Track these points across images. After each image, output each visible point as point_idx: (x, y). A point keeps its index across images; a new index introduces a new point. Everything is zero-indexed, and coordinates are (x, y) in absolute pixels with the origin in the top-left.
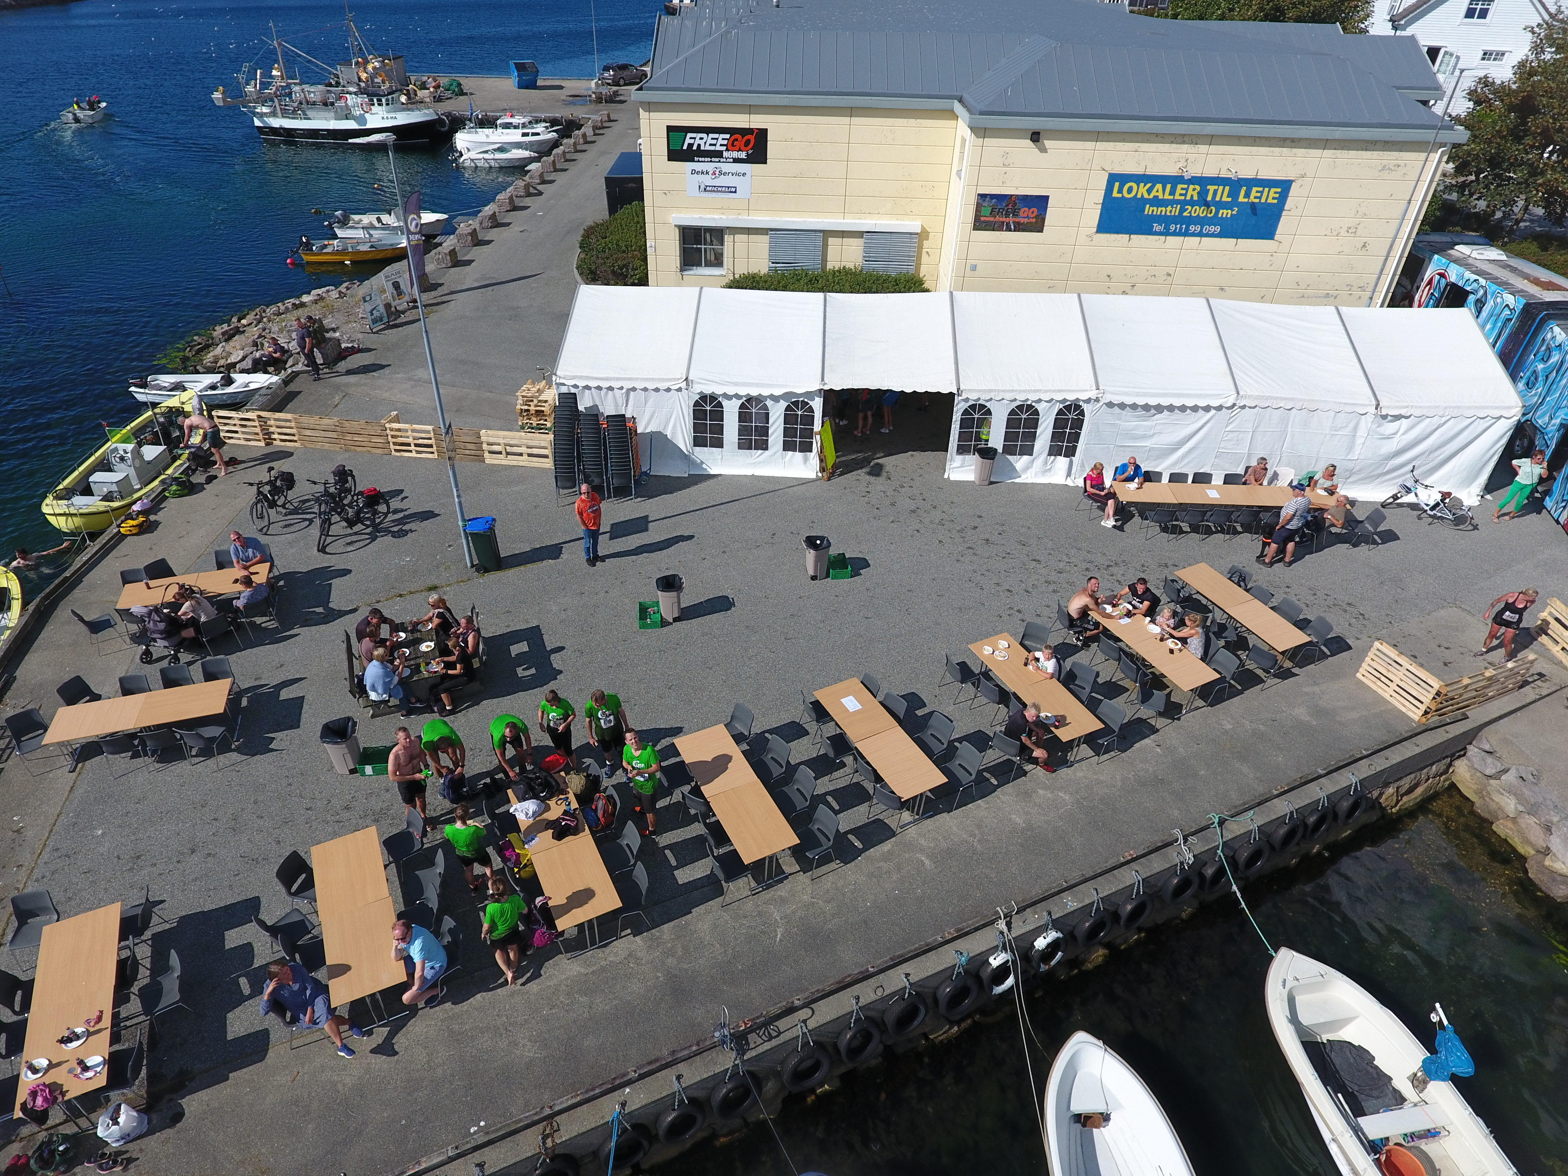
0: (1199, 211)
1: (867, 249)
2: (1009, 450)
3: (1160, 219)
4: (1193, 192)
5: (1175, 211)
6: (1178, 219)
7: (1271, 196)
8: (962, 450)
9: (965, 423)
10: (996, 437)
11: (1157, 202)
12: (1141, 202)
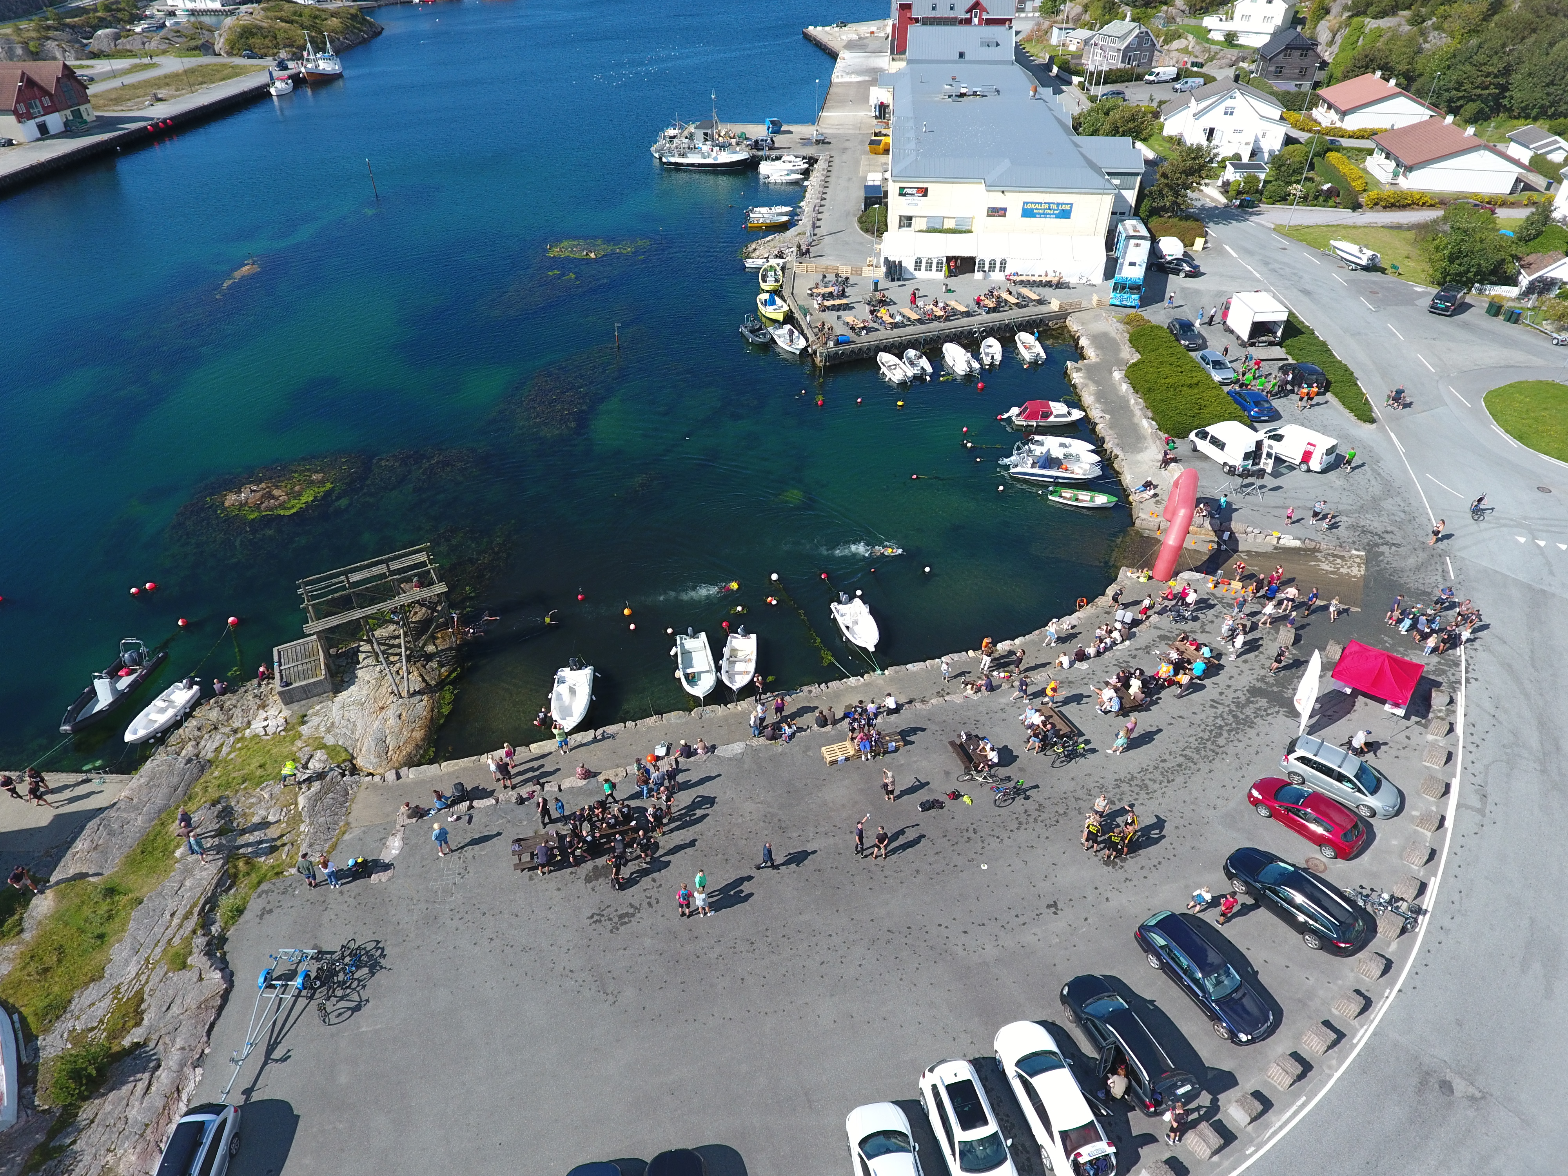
0: (1049, 211)
1: (956, 222)
2: (990, 271)
3: (1038, 214)
4: (1047, 206)
5: (1042, 211)
6: (1043, 214)
7: (1068, 207)
8: (979, 271)
9: (979, 264)
10: (986, 269)
11: (1037, 209)
12: (1032, 209)
